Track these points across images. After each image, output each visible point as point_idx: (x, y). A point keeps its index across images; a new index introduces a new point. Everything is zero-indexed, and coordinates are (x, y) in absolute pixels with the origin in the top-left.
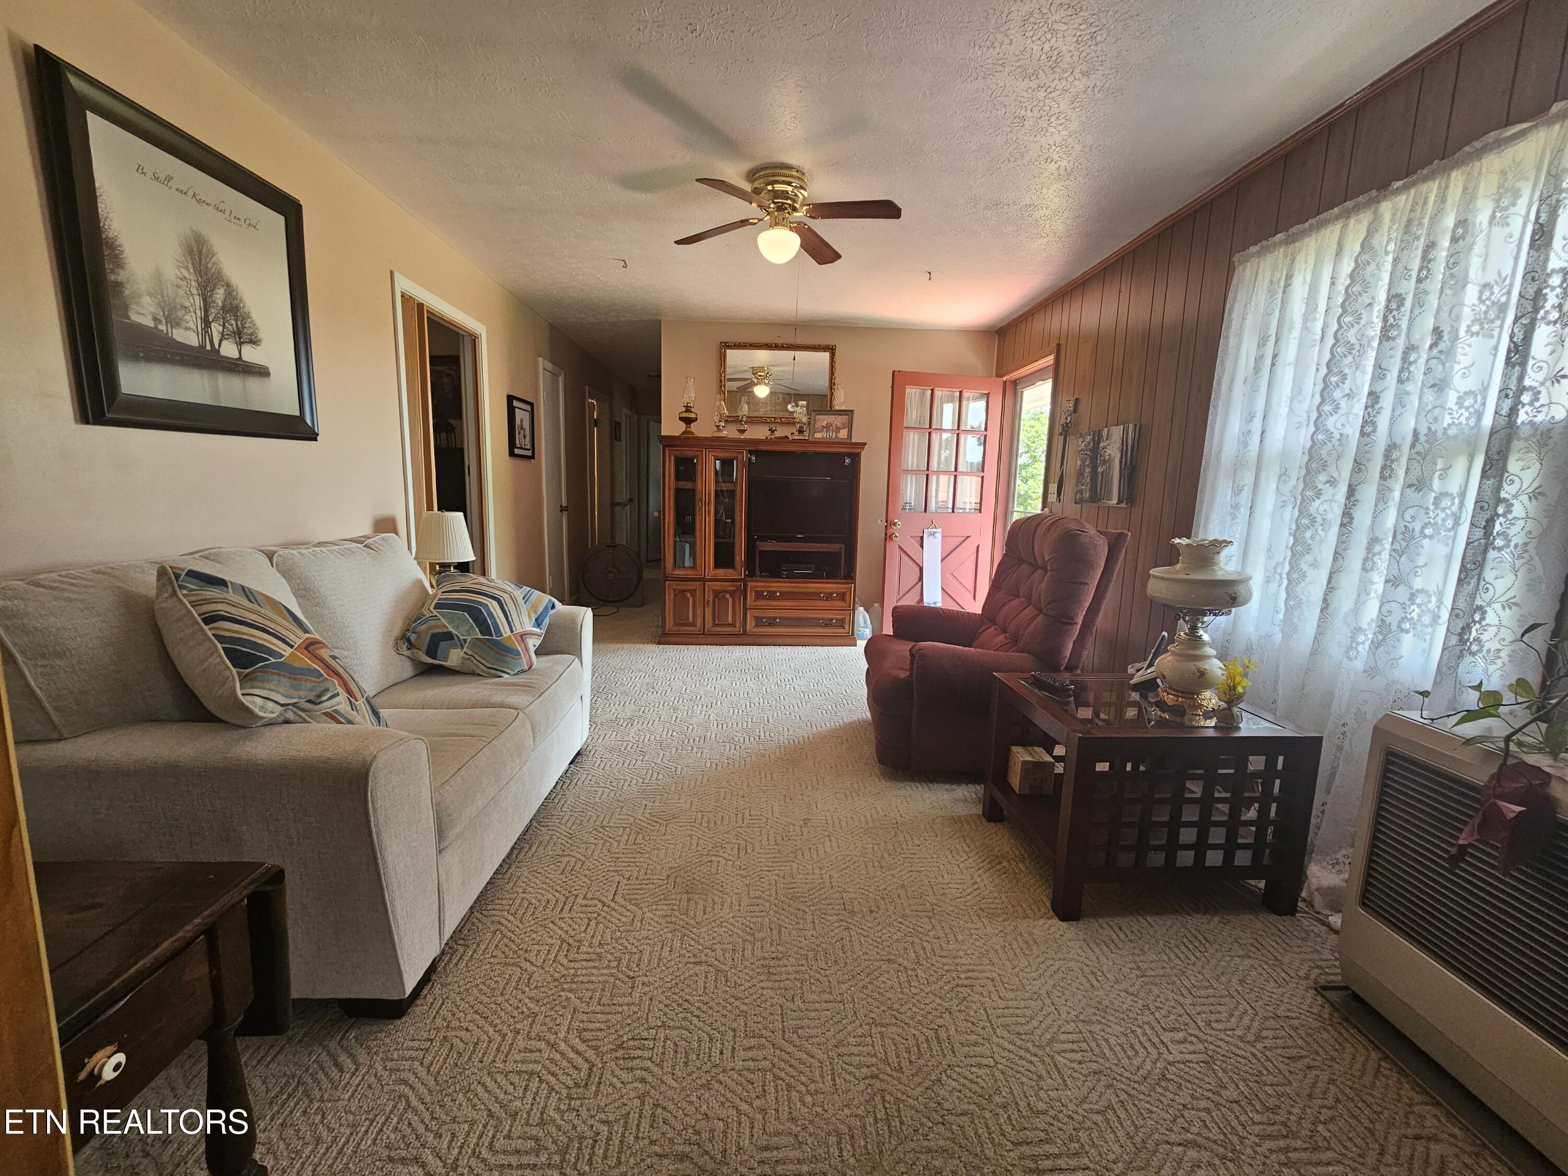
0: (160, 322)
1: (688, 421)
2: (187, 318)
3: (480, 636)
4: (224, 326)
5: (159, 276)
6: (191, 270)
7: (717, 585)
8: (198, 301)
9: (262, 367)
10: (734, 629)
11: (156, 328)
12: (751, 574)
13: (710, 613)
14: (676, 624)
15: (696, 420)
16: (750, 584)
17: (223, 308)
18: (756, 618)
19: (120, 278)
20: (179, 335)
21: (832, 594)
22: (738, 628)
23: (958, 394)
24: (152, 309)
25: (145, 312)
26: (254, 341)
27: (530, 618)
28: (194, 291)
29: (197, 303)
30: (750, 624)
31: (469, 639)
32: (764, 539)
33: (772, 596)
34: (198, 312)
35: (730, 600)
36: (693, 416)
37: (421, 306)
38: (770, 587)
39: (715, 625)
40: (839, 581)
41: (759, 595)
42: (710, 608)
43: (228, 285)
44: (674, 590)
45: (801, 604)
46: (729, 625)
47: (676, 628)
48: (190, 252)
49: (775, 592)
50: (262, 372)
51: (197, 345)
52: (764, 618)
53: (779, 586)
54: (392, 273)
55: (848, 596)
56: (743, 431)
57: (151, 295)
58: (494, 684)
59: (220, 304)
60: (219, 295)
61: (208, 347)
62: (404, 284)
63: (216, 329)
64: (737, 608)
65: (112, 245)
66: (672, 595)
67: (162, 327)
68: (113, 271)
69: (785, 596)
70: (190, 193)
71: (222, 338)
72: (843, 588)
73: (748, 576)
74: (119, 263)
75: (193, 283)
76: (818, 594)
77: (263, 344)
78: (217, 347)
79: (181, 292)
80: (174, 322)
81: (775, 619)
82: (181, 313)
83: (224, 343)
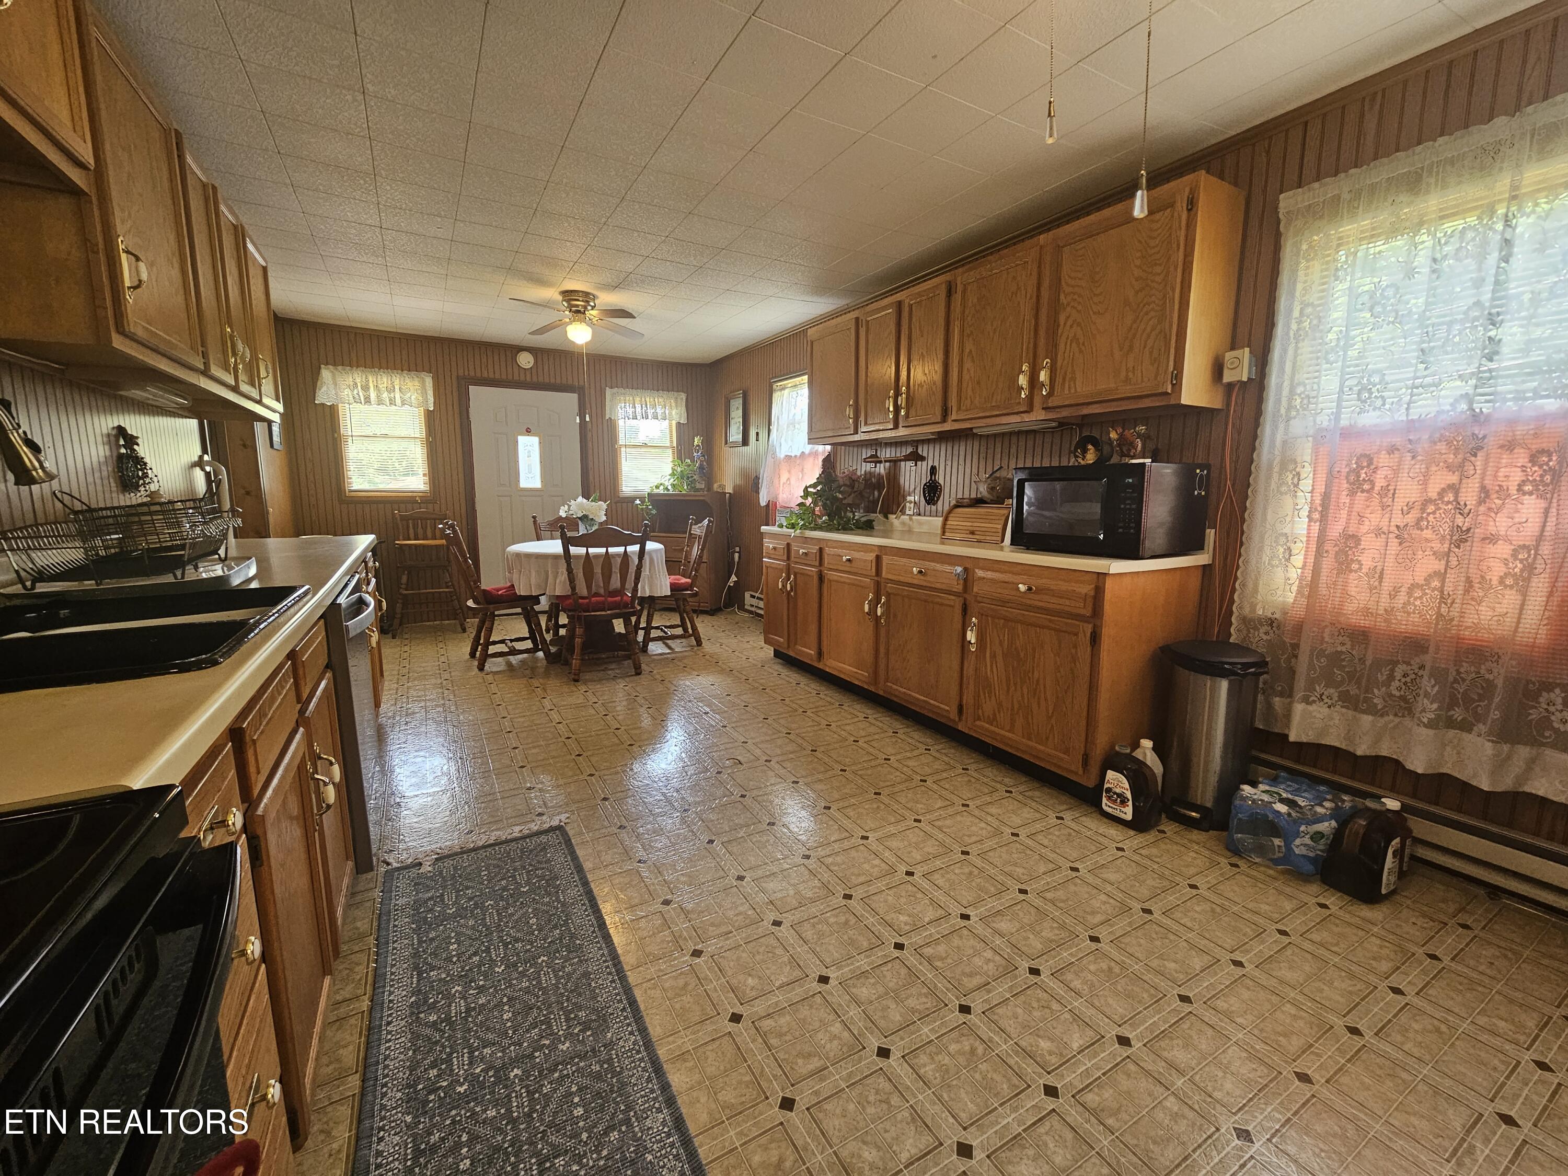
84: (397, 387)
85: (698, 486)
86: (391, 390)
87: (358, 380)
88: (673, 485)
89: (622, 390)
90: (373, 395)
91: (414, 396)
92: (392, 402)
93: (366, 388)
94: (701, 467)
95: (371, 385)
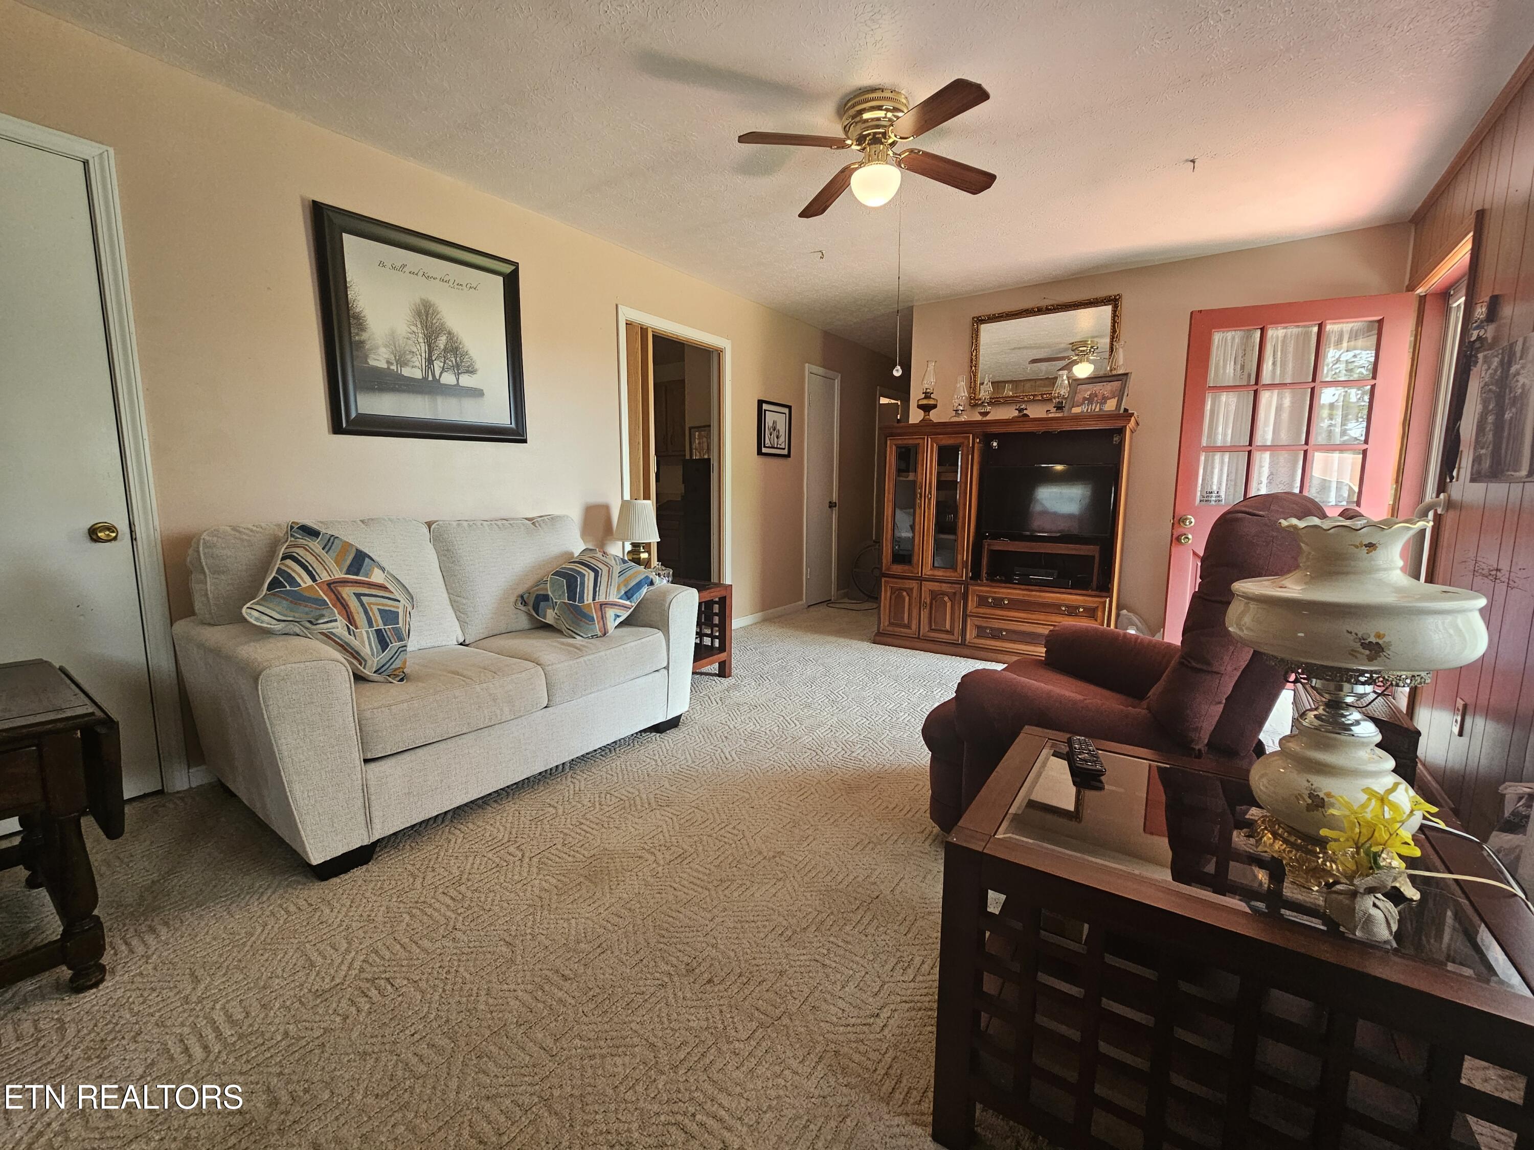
0: (392, 364)
1: (926, 408)
2: (414, 359)
3: (566, 601)
4: (445, 363)
5: (393, 334)
6: (419, 326)
7: (935, 586)
8: (424, 347)
9: (476, 389)
10: (951, 637)
11: (388, 368)
12: (976, 576)
13: (927, 614)
14: (891, 624)
15: (935, 406)
16: (971, 588)
17: (445, 350)
18: (978, 627)
19: (362, 338)
20: (406, 372)
21: (1078, 608)
22: (957, 637)
23: (1315, 329)
24: (386, 356)
25: (381, 358)
26: (471, 371)
27: (619, 589)
28: (421, 340)
29: (423, 349)
30: (970, 634)
31: (559, 601)
32: (995, 537)
33: (998, 603)
34: (423, 355)
35: (949, 604)
36: (932, 402)
37: (644, 330)
38: (995, 592)
39: (931, 630)
40: (1090, 592)
41: (982, 601)
42: (927, 611)
43: (449, 333)
44: (892, 588)
45: (1034, 617)
46: (947, 632)
47: (890, 628)
48: (419, 314)
49: (1003, 599)
50: (477, 393)
51: (421, 377)
52: (986, 628)
53: (1007, 592)
54: (617, 306)
55: (1100, 614)
56: (985, 414)
57: (386, 346)
58: (563, 644)
59: (442, 347)
60: (442, 341)
61: (430, 378)
62: (628, 313)
63: (438, 365)
64: (956, 615)
65: (357, 317)
66: (889, 594)
67: (394, 367)
68: (357, 334)
69: (1016, 605)
70: (421, 273)
71: (443, 370)
72: (1094, 602)
73: (971, 578)
74: (362, 327)
75: (420, 335)
76: (1058, 606)
77: (479, 373)
78: (437, 376)
79: (410, 342)
80: (402, 363)
81: (1001, 630)
82: (409, 357)
83: (444, 374)
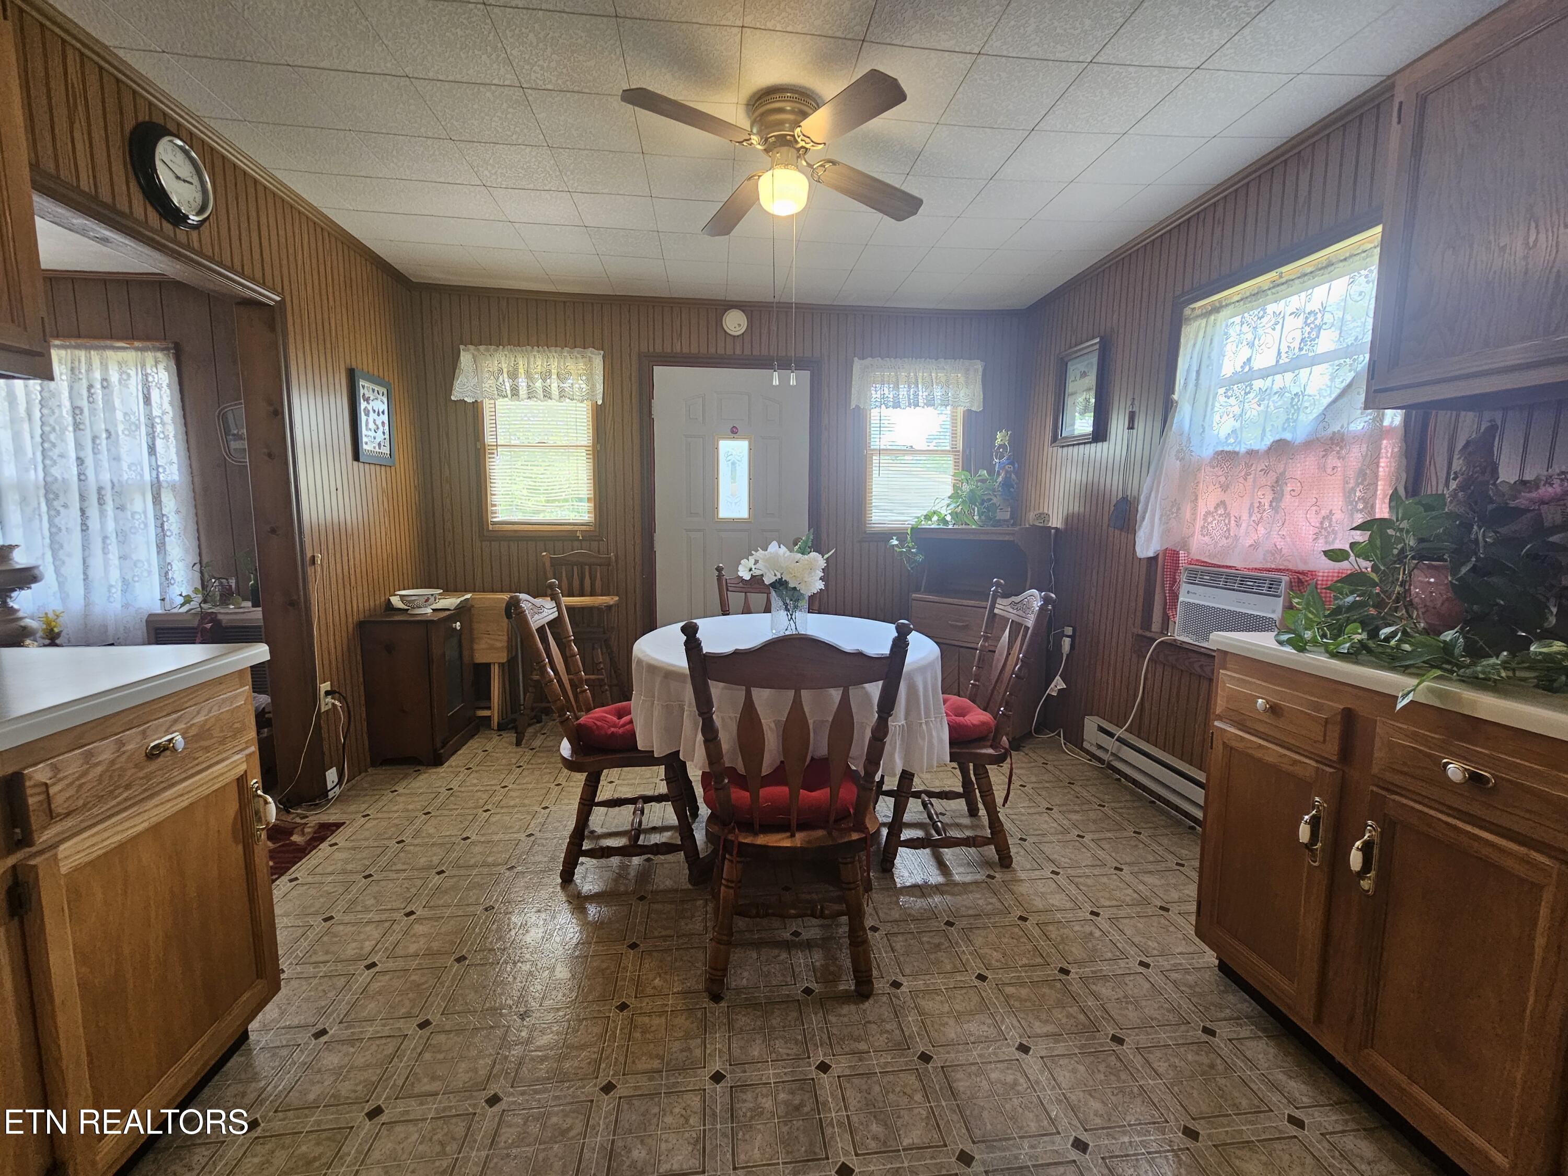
84: (554, 371)
85: (1000, 515)
86: (546, 376)
87: (504, 366)
88: (954, 514)
89: (878, 361)
90: (522, 383)
91: (578, 385)
92: (547, 395)
93: (513, 375)
94: (1006, 484)
95: (521, 371)
